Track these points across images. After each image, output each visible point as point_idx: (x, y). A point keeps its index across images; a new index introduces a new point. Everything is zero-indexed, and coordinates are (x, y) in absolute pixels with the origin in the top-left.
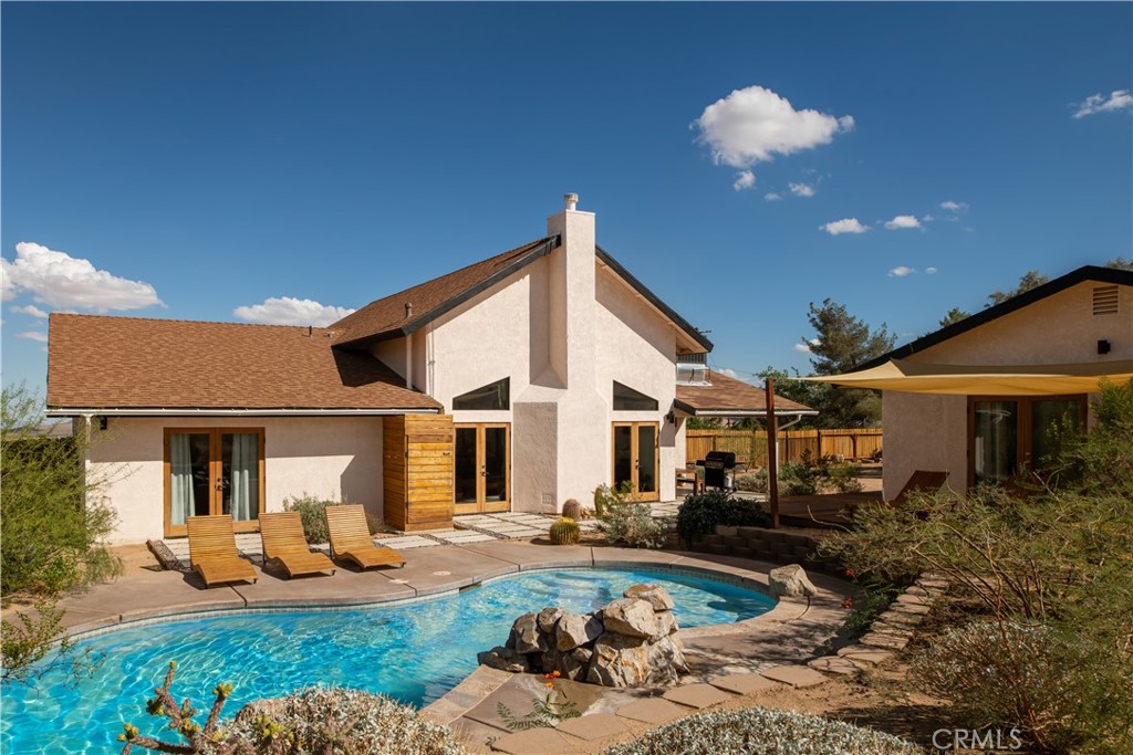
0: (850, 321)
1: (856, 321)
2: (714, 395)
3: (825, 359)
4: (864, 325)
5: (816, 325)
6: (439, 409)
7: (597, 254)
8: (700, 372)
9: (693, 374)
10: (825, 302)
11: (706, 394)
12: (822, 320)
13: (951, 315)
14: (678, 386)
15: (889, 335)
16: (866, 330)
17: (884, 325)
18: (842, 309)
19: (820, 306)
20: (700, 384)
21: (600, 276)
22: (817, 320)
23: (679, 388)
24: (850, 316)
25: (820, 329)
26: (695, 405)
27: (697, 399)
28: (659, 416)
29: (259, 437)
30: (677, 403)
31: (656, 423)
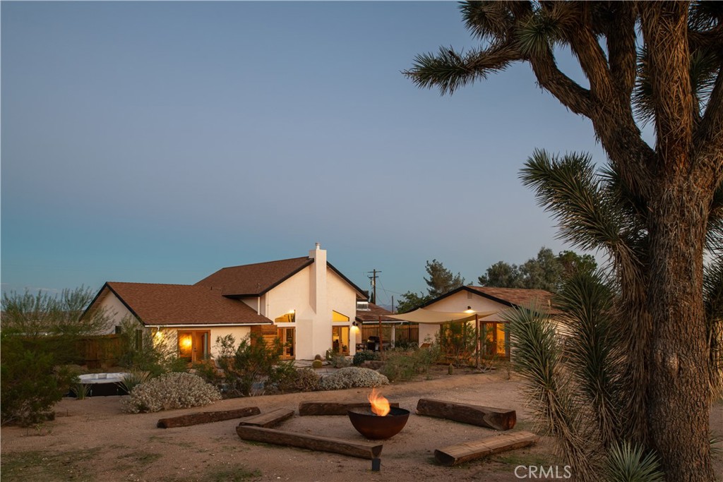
0: (444, 270)
1: (447, 271)
2: (370, 315)
3: (433, 289)
4: (450, 273)
5: (429, 272)
6: (271, 322)
8: (366, 305)
9: (363, 306)
10: (434, 261)
11: (368, 314)
12: (432, 270)
14: (357, 311)
15: (461, 278)
16: (451, 275)
17: (459, 273)
18: (440, 265)
19: (431, 263)
20: (366, 310)
22: (430, 269)
23: (357, 312)
24: (444, 268)
25: (431, 274)
26: (363, 319)
27: (364, 317)
28: (350, 323)
29: (208, 333)
30: (356, 319)
31: (348, 326)
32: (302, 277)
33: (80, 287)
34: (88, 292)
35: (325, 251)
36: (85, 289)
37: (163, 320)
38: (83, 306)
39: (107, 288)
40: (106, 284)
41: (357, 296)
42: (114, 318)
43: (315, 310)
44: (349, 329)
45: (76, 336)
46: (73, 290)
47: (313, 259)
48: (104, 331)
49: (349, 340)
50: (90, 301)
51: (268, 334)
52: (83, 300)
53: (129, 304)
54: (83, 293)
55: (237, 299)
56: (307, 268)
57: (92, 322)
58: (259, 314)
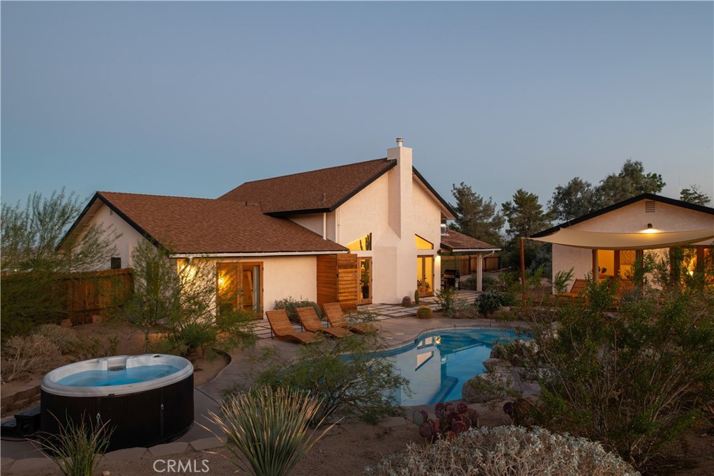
0: (473, 195)
1: (476, 195)
4: (480, 198)
5: (456, 197)
6: (347, 250)
7: (413, 171)
8: (444, 228)
10: (462, 184)
12: (459, 194)
13: (518, 192)
15: (493, 203)
16: (481, 200)
17: (490, 198)
18: (469, 189)
19: (458, 186)
21: (414, 179)
22: (457, 194)
23: (443, 237)
24: (473, 192)
25: (457, 199)
26: (452, 247)
27: (449, 243)
28: (434, 252)
29: (259, 267)
30: (442, 245)
31: (432, 256)
32: (379, 187)
33: (59, 193)
34: (73, 200)
35: (411, 149)
36: (67, 195)
37: (196, 246)
38: (63, 223)
39: (100, 201)
40: (98, 196)
41: (442, 214)
42: (117, 242)
43: (398, 232)
44: (433, 260)
45: (51, 274)
46: (47, 197)
47: (396, 160)
48: (100, 265)
49: (434, 275)
50: (76, 216)
51: (345, 267)
52: (63, 213)
53: (137, 222)
54: (64, 202)
55: (284, 216)
56: (386, 175)
57: (78, 249)
58: (325, 238)
